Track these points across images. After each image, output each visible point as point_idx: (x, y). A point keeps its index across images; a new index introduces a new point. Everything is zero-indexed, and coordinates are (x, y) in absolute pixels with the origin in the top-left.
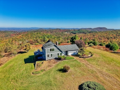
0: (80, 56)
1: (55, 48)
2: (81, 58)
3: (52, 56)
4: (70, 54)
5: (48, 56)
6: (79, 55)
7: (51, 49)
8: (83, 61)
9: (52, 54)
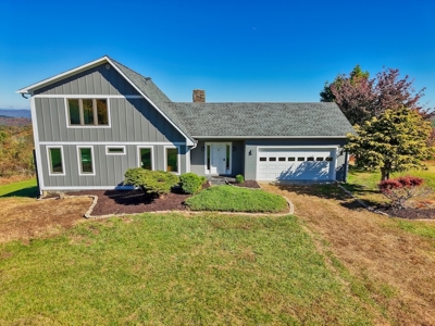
0: (357, 197)
1: (113, 96)
2: (360, 216)
3: (87, 167)
4: (266, 169)
5: (57, 166)
6: (353, 188)
7: (73, 104)
8: (376, 251)
9: (86, 153)
